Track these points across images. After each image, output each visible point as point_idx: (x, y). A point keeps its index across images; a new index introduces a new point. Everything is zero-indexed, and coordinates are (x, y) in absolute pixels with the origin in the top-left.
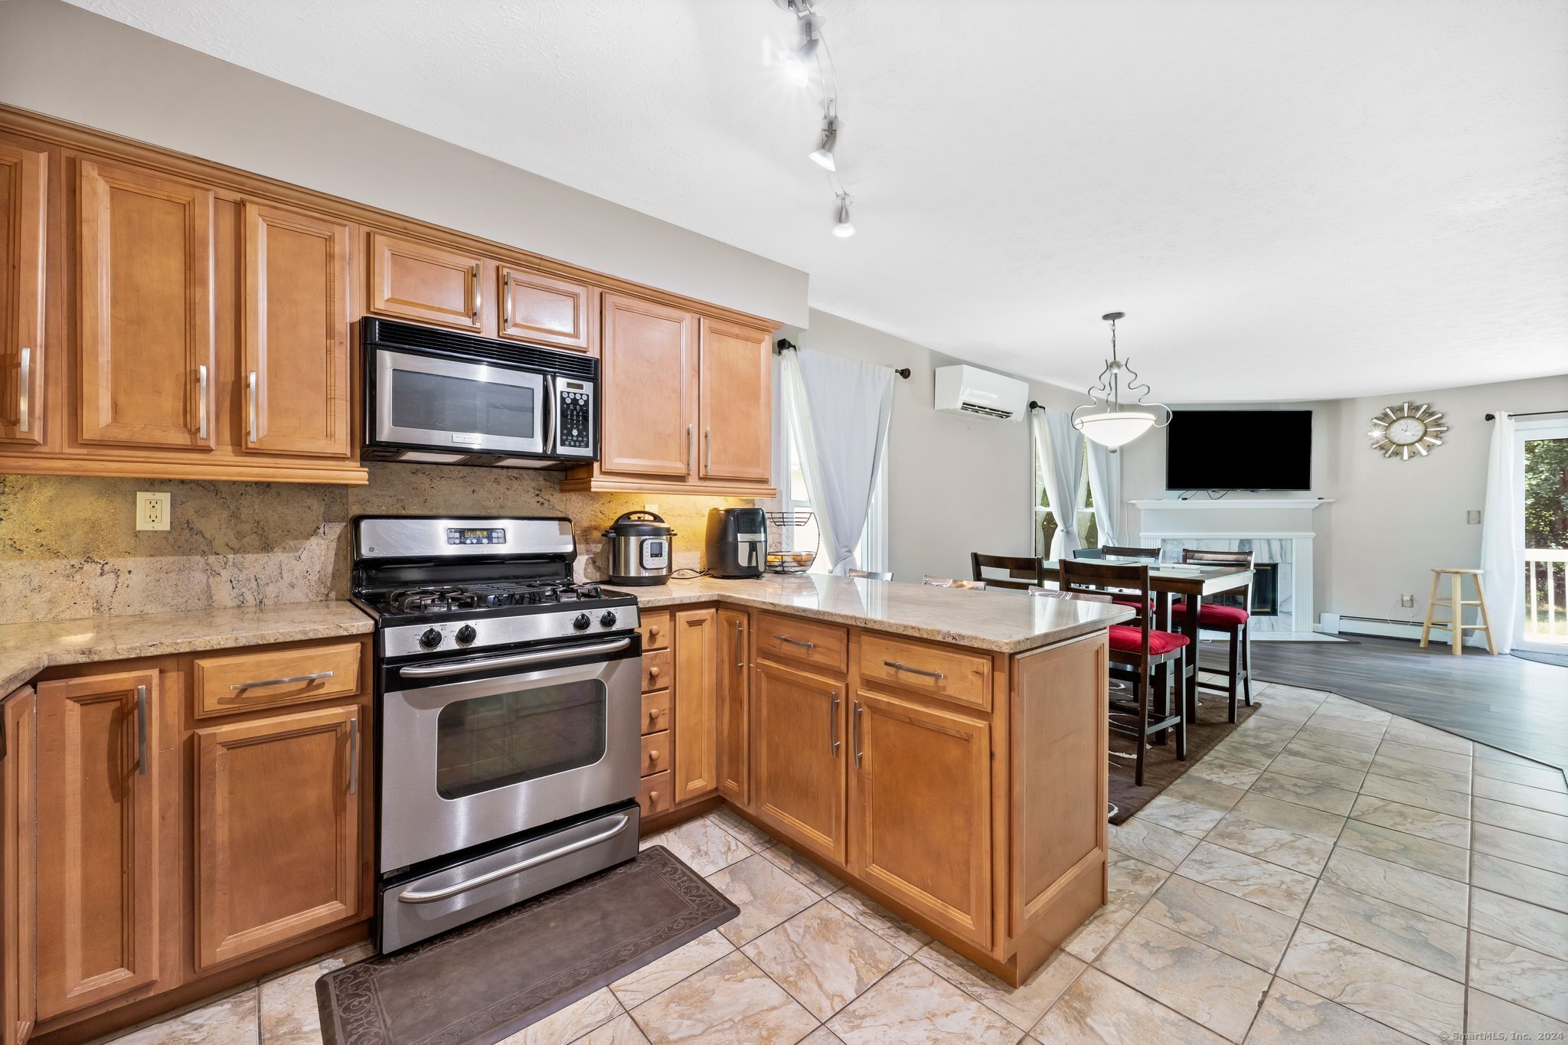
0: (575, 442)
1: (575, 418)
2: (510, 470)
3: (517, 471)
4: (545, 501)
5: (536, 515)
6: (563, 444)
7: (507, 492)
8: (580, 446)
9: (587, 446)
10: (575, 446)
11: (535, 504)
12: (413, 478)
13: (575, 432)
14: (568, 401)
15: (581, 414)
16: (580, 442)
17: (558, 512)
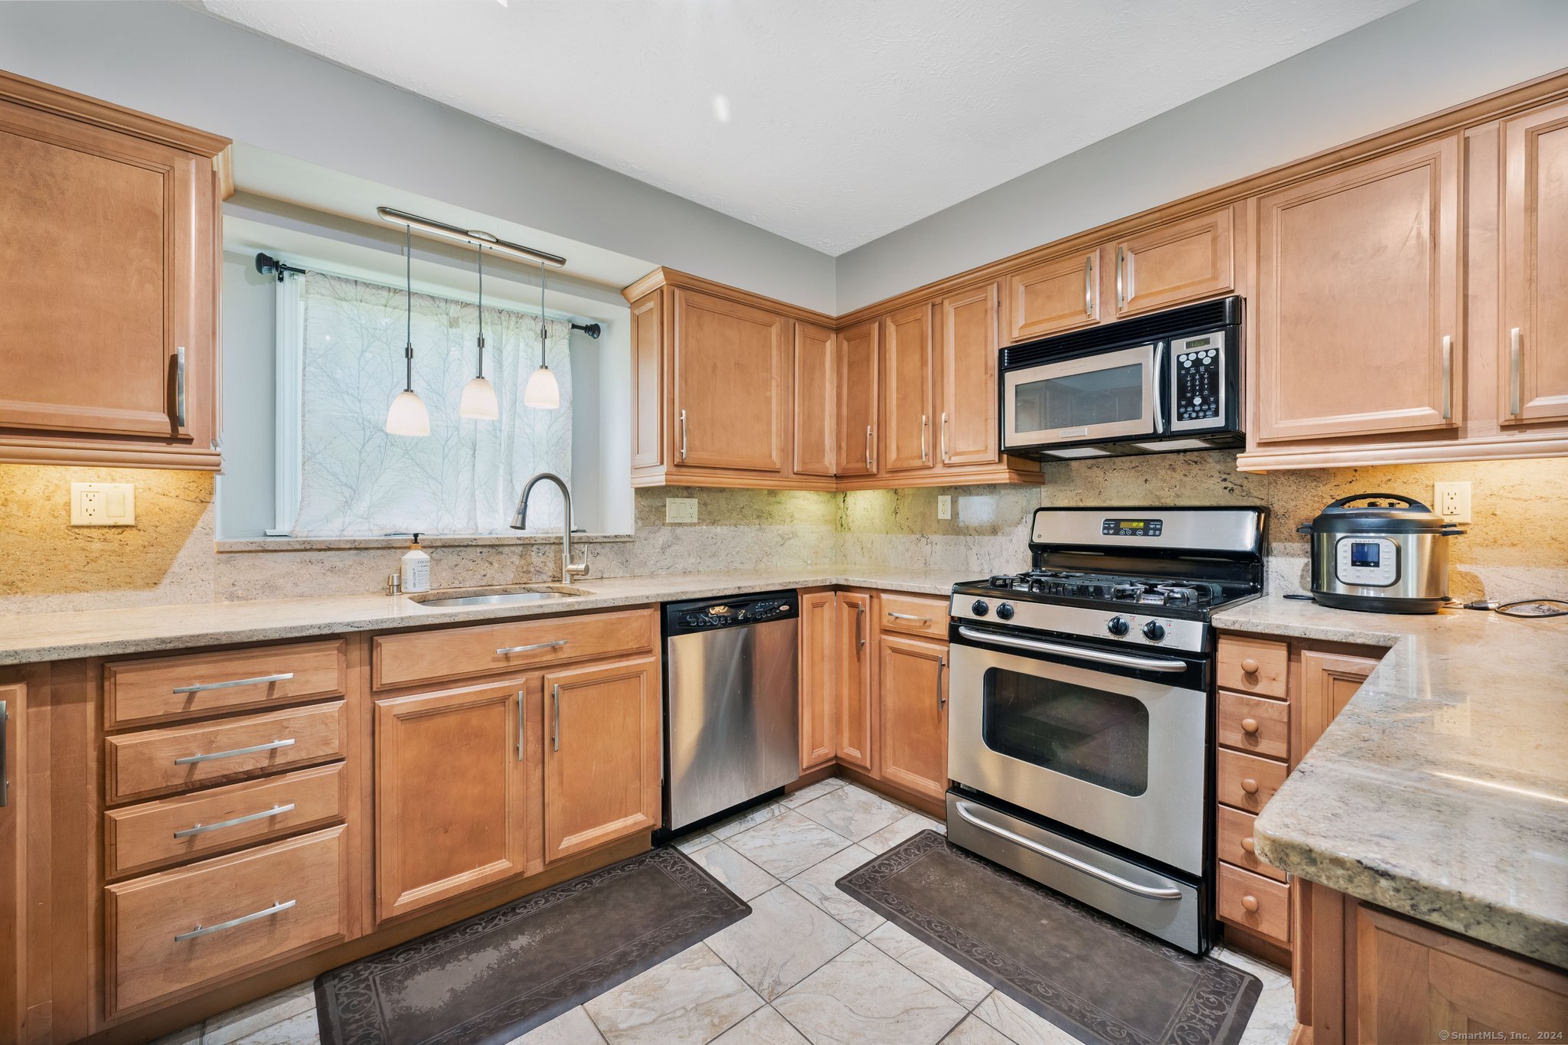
0: (1197, 412)
1: (1197, 383)
2: (1188, 453)
3: (1196, 453)
4: (1235, 487)
5: (1223, 503)
6: (1180, 418)
7: (1185, 479)
8: (1204, 417)
9: (1216, 413)
10: (1197, 417)
11: (1221, 491)
12: (1089, 473)
13: (1197, 401)
14: (1187, 364)
15: (1206, 376)
16: (1205, 411)
17: (1256, 500)
